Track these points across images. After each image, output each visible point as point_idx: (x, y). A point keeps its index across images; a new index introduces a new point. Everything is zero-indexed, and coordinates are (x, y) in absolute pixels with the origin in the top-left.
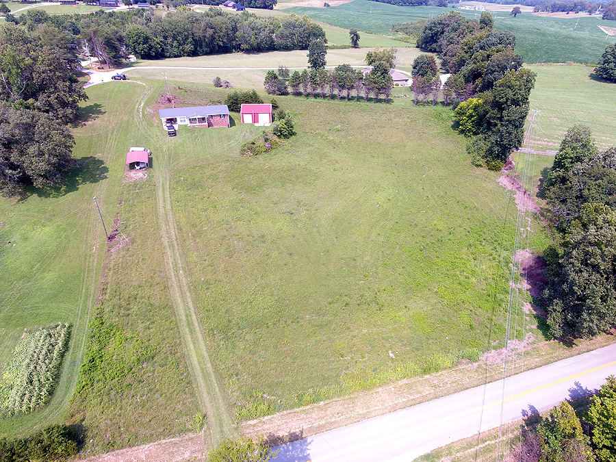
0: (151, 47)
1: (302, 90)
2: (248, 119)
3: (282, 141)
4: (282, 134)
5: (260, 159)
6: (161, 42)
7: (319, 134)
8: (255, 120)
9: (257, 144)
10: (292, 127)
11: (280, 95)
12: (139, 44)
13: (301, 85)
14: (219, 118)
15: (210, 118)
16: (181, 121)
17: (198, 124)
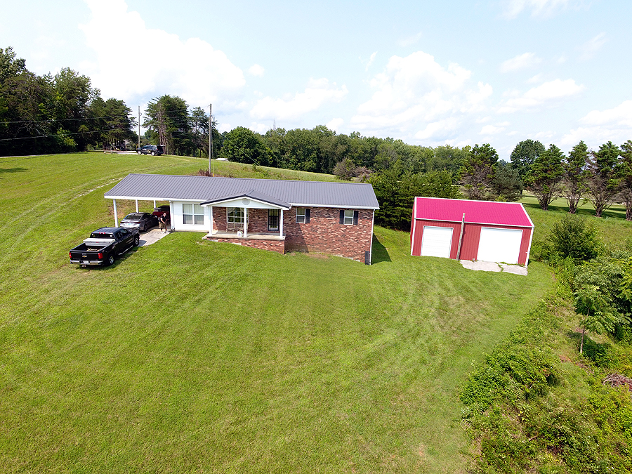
6: (274, 153)
8: (465, 246)
14: (334, 221)
15: (301, 218)
16: (186, 219)
17: (245, 235)
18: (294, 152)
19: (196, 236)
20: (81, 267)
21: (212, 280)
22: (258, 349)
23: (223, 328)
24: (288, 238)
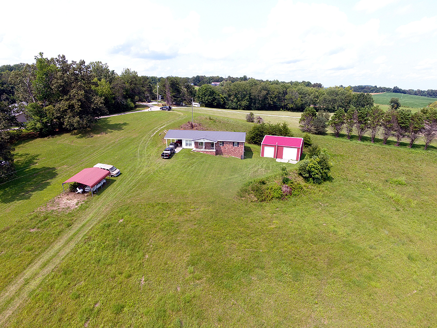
0: (214, 99)
1: (344, 132)
2: (269, 152)
3: (310, 186)
4: (310, 176)
5: (267, 208)
6: (225, 97)
7: (369, 185)
8: (278, 154)
9: (269, 185)
10: (328, 169)
11: (316, 134)
12: (206, 96)
13: (345, 125)
14: (231, 145)
15: (221, 145)
16: (187, 144)
17: (204, 150)
18: (236, 95)
19: (190, 150)
20: (163, 158)
21: (194, 162)
22: (205, 176)
23: (198, 172)
24: (217, 151)
